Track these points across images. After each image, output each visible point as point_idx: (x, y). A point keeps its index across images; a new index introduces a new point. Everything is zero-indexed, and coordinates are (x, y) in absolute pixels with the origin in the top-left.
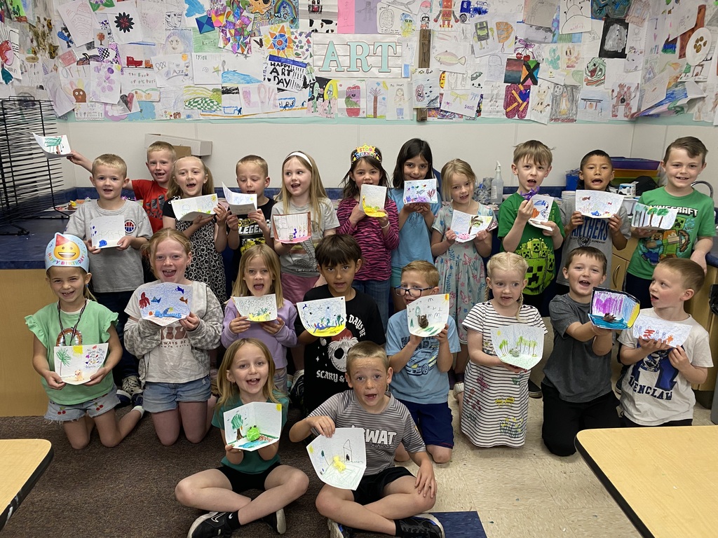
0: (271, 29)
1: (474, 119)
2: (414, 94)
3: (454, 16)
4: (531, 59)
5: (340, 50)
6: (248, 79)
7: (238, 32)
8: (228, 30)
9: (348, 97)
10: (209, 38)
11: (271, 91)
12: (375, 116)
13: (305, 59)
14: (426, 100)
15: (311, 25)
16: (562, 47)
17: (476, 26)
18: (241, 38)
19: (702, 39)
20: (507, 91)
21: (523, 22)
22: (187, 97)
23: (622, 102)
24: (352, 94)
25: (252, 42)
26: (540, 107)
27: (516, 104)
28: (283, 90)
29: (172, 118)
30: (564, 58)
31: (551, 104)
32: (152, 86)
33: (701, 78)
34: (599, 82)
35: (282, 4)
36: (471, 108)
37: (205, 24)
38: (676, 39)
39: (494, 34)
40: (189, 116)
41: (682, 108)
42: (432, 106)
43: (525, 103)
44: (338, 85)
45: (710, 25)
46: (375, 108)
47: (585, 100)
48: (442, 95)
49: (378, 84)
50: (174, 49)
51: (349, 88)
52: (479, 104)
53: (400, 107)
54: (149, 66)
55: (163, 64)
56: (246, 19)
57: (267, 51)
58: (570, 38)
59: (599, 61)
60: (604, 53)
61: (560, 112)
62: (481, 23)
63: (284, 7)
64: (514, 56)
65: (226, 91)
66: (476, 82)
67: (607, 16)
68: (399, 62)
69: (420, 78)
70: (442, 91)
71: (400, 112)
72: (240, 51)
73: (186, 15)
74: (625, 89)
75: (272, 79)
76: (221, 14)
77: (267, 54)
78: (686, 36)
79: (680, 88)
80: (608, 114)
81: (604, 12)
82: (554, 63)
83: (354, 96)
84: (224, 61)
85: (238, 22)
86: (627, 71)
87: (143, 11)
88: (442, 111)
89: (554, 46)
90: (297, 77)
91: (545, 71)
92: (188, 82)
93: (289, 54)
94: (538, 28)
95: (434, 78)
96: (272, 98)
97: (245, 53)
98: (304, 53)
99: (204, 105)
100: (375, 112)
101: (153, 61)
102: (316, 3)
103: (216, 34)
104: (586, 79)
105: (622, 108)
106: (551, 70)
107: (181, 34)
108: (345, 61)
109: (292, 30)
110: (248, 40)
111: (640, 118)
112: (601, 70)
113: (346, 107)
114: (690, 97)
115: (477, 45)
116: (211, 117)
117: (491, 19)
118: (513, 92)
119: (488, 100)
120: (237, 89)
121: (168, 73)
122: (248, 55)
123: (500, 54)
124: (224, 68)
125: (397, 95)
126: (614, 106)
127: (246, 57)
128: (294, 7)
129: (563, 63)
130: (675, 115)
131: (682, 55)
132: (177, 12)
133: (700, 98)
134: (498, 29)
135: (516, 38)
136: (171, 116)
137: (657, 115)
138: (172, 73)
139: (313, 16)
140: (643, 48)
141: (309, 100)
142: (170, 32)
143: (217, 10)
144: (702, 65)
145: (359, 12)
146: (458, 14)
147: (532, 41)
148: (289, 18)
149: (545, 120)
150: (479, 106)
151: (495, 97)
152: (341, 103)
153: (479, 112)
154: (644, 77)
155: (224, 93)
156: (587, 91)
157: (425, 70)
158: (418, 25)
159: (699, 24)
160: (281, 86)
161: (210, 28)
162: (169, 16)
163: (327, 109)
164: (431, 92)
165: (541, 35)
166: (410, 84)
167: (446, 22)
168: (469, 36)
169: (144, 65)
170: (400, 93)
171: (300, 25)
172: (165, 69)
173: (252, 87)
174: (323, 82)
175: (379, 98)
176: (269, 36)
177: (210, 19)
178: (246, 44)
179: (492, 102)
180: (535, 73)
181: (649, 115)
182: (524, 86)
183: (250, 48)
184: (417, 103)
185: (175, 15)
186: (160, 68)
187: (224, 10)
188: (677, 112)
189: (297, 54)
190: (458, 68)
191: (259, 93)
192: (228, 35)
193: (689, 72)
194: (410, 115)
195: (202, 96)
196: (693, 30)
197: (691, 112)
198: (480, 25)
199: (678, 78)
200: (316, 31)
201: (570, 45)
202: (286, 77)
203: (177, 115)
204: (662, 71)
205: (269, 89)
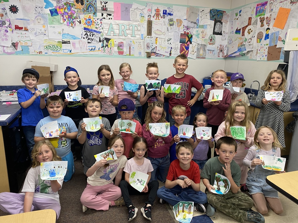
0: (85, 16)
1: (169, 57)
2: (146, 46)
3: (161, 16)
4: (189, 34)
5: (115, 27)
6: (74, 38)
7: (70, 17)
8: (65, 15)
9: (118, 47)
10: (56, 19)
11: (85, 43)
12: (130, 55)
13: (100, 30)
14: (151, 49)
15: (102, 15)
16: (200, 30)
17: (169, 20)
18: (71, 19)
19: (250, 29)
20: (181, 46)
21: (186, 20)
22: (45, 44)
23: (221, 51)
24: (120, 45)
25: (76, 21)
26: (193, 53)
27: (184, 51)
28: (90, 43)
30: (201, 34)
31: (197, 51)
32: (28, 39)
33: (251, 43)
34: (213, 44)
35: (89, 6)
36: (167, 52)
37: (54, 12)
38: (240, 29)
39: (176, 24)
40: (46, 53)
41: (244, 54)
42: (153, 51)
43: (188, 51)
44: (115, 41)
45: (254, 24)
46: (130, 52)
47: (208, 50)
48: (156, 47)
49: (131, 42)
50: (39, 22)
51: (119, 43)
52: (170, 51)
53: (140, 51)
54: (26, 30)
55: (33, 29)
56: (73, 11)
58: (203, 27)
59: (213, 36)
60: (215, 33)
61: (200, 55)
62: (171, 19)
63: (90, 7)
64: (183, 33)
65: (64, 42)
66: (169, 42)
67: (215, 19)
68: (139, 33)
69: (148, 40)
70: (156, 46)
71: (140, 53)
72: (70, 25)
73: (45, 8)
74: (222, 47)
75: (85, 38)
76: (62, 8)
77: (83, 27)
78: (244, 28)
79: (243, 47)
80: (216, 55)
81: (214, 17)
82: (198, 36)
83: (121, 46)
84: (63, 29)
85: (69, 12)
86: (222, 40)
87: (23, 5)
88: (156, 53)
89: (197, 29)
90: (96, 37)
91: (194, 39)
92: (46, 38)
93: (93, 27)
94: (192, 22)
95: (153, 40)
96: (85, 46)
97: (73, 26)
98: (99, 28)
99: (53, 48)
100: (130, 53)
101: (29, 27)
102: (104, 6)
103: (59, 17)
104: (209, 43)
105: (221, 53)
106: (197, 38)
107: (43, 17)
108: (117, 32)
109: (94, 17)
110: (74, 20)
111: (228, 57)
112: (214, 39)
113: (118, 51)
114: (247, 50)
115: (169, 27)
116: (57, 54)
117: (174, 18)
118: (183, 46)
119: (174, 50)
120: (69, 42)
121: (35, 34)
122: (74, 27)
123: (178, 31)
124: (63, 32)
126: (218, 53)
127: (73, 28)
128: (95, 7)
129: (200, 36)
130: (241, 56)
131: (243, 35)
132: (40, 6)
133: (251, 51)
134: (177, 22)
135: (184, 26)
136: (38, 53)
137: (235, 57)
138: (38, 33)
139: (103, 12)
140: (227, 32)
141: (102, 47)
142: (37, 15)
143: (60, 6)
144: (251, 39)
145: (123, 11)
146: (162, 15)
147: (189, 27)
148: (93, 12)
149: (195, 58)
150: (170, 52)
151: (176, 48)
152: (116, 49)
153: (170, 54)
154: (228, 43)
155: (63, 43)
156: (209, 47)
157: (150, 36)
158: (146, 18)
159: (249, 24)
160: (89, 41)
161: (57, 14)
162: (36, 8)
163: (110, 51)
164: (152, 46)
165: (193, 25)
166: (144, 42)
167: (158, 18)
168: (166, 24)
169: (24, 29)
170: (140, 46)
171: (97, 15)
172: (34, 32)
173: (76, 41)
174: (108, 40)
175: (131, 48)
176: (84, 19)
177: (56, 10)
178: (74, 22)
179: (175, 50)
180: (191, 39)
181: (232, 57)
182: (187, 44)
183: (75, 24)
184: (147, 50)
185: (39, 7)
186: (32, 31)
187: (63, 6)
188: (242, 55)
189: (96, 27)
190: (162, 36)
191: (79, 43)
192: (65, 18)
193: (246, 41)
194: (144, 55)
195: (53, 44)
196: (247, 26)
197: (248, 56)
198: (170, 20)
199: (242, 43)
200: (105, 18)
201: (203, 29)
202: (92, 37)
203: (40, 52)
204: (236, 40)
205: (84, 42)
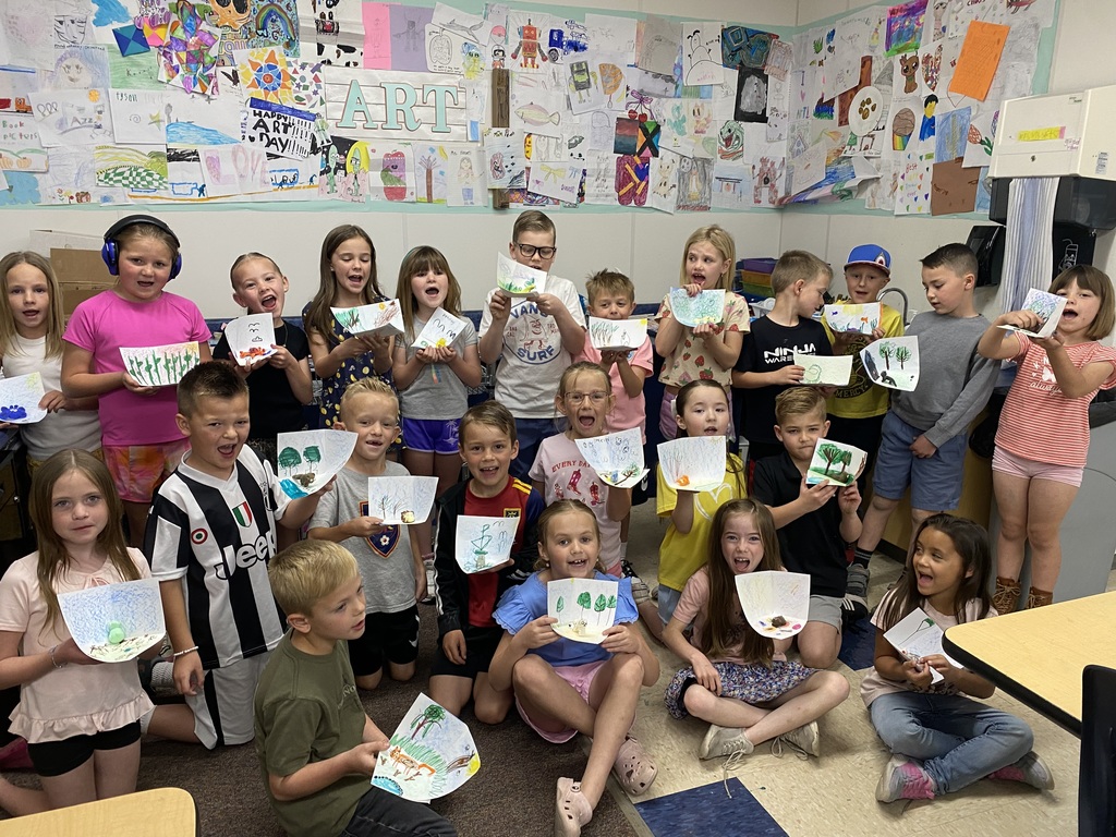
0: (252, 54)
1: (575, 206)
2: (488, 167)
3: (541, 52)
4: (649, 120)
5: (370, 95)
6: (214, 138)
7: (193, 56)
8: (174, 52)
9: (386, 170)
10: (139, 65)
11: (256, 157)
12: (430, 200)
13: (313, 106)
14: (507, 177)
15: (320, 53)
16: (688, 104)
17: (572, 68)
18: (199, 67)
19: (869, 101)
20: (618, 165)
21: (635, 66)
22: (102, 165)
23: (766, 183)
24: (392, 166)
25: (220, 75)
26: (663, 190)
27: (632, 184)
28: (277, 157)
29: (74, 201)
30: (691, 119)
31: (677, 184)
32: (33, 144)
33: (872, 152)
34: (737, 155)
35: (269, 15)
36: (570, 189)
37: (130, 41)
38: (832, 100)
39: (597, 81)
40: (105, 199)
41: (849, 192)
42: (516, 185)
43: (644, 183)
44: (371, 148)
45: (880, 83)
46: (429, 188)
47: (720, 179)
48: (528, 169)
49: (432, 150)
50: (72, 80)
51: (387, 155)
52: (581, 183)
53: (468, 186)
54: (24, 109)
55: (52, 107)
56: (207, 36)
57: (246, 91)
58: (696, 92)
59: (734, 125)
60: (740, 115)
61: (689, 196)
62: (579, 65)
63: (273, 21)
64: (626, 115)
65: (175, 157)
66: (575, 151)
67: (741, 63)
68: (463, 117)
69: (496, 142)
70: (529, 165)
71: (468, 193)
72: (198, 88)
73: (94, 22)
74: (769, 165)
75: (258, 138)
76: (161, 26)
77: (247, 97)
78: (846, 98)
79: (844, 164)
80: (749, 197)
81: (737, 58)
82: (679, 125)
83: (395, 167)
84: (169, 105)
85: (192, 40)
86: (769, 141)
87: (11, 13)
88: (529, 193)
89: (677, 102)
90: (300, 135)
91: (667, 137)
92: (101, 139)
93: (285, 98)
94: (657, 76)
95: (516, 142)
96: (258, 170)
97: (208, 92)
98: (310, 98)
99: (134, 179)
100: (429, 194)
101: (33, 99)
102: (327, 17)
103: (152, 58)
104: (720, 151)
105: (765, 191)
106: (676, 135)
107: (89, 57)
108: (378, 113)
109: (288, 59)
110: (212, 71)
111: (790, 204)
112: (738, 137)
113: (383, 185)
114: (860, 177)
115: (575, 96)
116: (149, 201)
117: (593, 59)
118: (627, 166)
119: (594, 178)
120: (195, 153)
121: (61, 123)
122: (213, 97)
123: (606, 111)
124: (169, 117)
125: (461, 168)
126: (756, 188)
127: (209, 99)
128: (290, 21)
129: (690, 126)
130: (839, 200)
131: (844, 121)
132: (77, 16)
133: (873, 179)
134: (602, 74)
135: (628, 89)
136: (72, 198)
137: (815, 201)
138: (70, 121)
139: (323, 38)
140: (786, 109)
141: (322, 173)
142: (63, 51)
143: (153, 17)
144: (872, 136)
145: (398, 36)
146: (546, 48)
147: (649, 94)
148: (283, 39)
149: (671, 208)
150: (581, 187)
151: (602, 173)
152: (375, 179)
153: (581, 195)
154: (791, 150)
155: (170, 159)
156: (722, 167)
157: (503, 130)
158: (488, 62)
159: (865, 81)
160: (272, 149)
161: (142, 48)
162: (61, 23)
163: (353, 187)
164: (513, 164)
165: (660, 85)
166: (481, 152)
167: (529, 60)
168: (562, 81)
169: (13, 107)
170: (465, 165)
171: (301, 52)
172: (57, 116)
173: (223, 151)
174: (344, 145)
175: (435, 172)
176: (250, 67)
177: (139, 33)
178: (210, 78)
179: (599, 181)
180: (654, 140)
181: (805, 202)
182: (641, 158)
183: (216, 85)
184: (493, 180)
185: (73, 22)
186: (47, 113)
187: (167, 17)
188: (842, 197)
189: (297, 98)
190: (549, 130)
191: (235, 160)
192: (176, 62)
193: (856, 144)
194: (483, 199)
195: (131, 163)
196: (856, 89)
197: (862, 197)
198: (578, 66)
199: (839, 151)
200: (329, 62)
201: (698, 101)
202: (282, 135)
203: (83, 196)
204: (817, 141)
205: (253, 154)
